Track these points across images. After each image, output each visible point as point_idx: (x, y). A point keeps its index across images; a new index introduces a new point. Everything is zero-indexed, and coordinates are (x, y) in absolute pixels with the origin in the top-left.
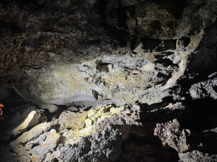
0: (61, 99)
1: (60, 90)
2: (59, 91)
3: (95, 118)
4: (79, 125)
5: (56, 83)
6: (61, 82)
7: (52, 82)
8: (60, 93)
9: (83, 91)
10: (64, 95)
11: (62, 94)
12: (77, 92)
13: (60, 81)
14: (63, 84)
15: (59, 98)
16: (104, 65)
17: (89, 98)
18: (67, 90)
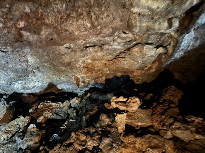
0: (37, 88)
1: (36, 78)
2: (34, 78)
3: (80, 107)
4: (62, 116)
5: (32, 69)
6: (38, 68)
7: (27, 68)
8: (36, 81)
9: (64, 77)
10: (40, 84)
11: (38, 82)
12: (57, 79)
13: (36, 67)
14: (39, 70)
15: (35, 86)
16: (88, 48)
17: (70, 86)
18: (44, 77)
